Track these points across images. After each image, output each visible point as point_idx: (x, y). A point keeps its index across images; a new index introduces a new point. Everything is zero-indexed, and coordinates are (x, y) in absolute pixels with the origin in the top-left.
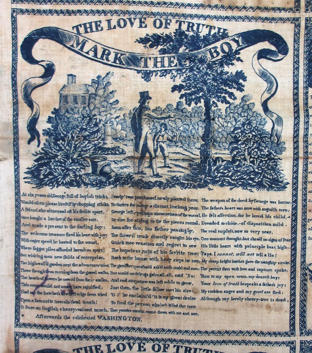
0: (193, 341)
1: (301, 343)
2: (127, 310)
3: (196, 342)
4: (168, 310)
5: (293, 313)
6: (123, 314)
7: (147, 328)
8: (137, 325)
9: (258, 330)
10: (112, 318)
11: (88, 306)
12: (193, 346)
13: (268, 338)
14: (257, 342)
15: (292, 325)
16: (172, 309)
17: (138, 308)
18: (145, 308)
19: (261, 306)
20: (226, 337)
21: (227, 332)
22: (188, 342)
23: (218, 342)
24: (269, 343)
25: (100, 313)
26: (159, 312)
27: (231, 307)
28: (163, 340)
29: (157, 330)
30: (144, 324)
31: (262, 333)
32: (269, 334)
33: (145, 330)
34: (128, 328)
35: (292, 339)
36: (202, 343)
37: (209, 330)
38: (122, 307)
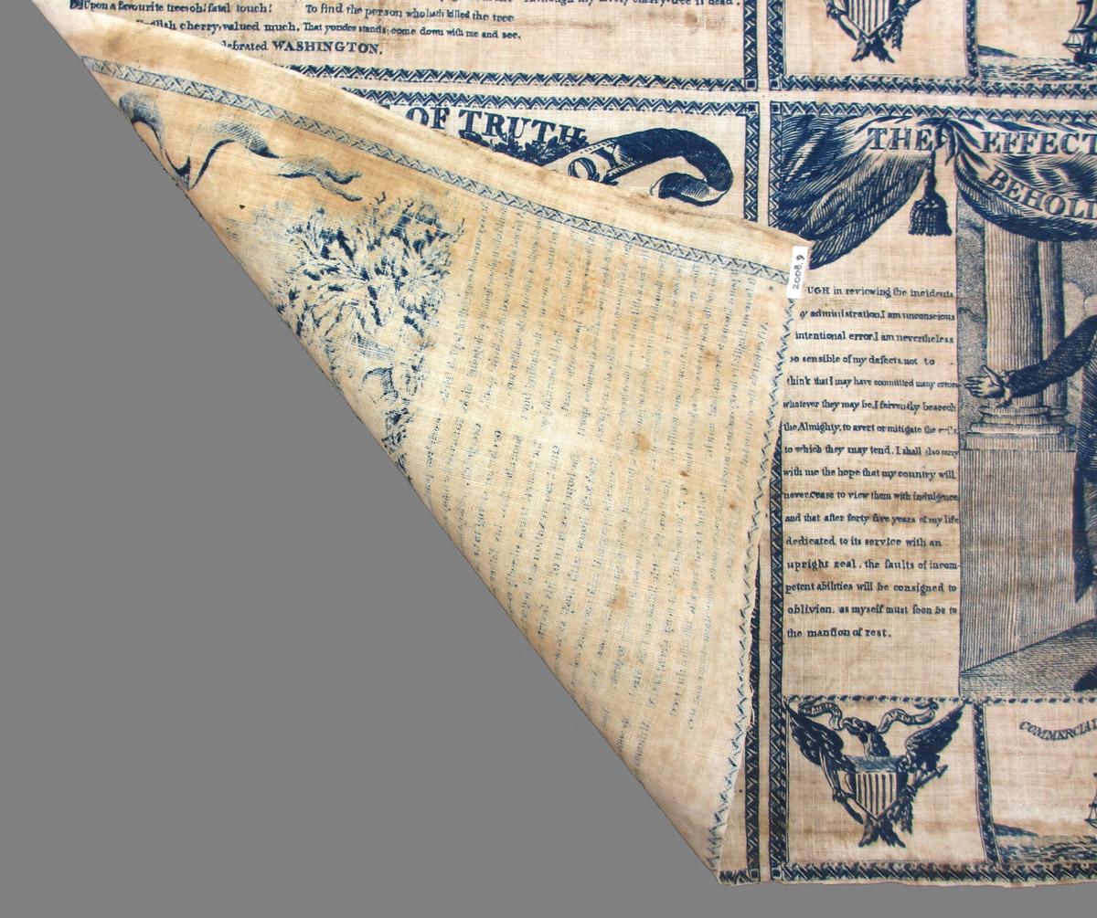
0: (508, 100)
1: (774, 107)
2: (346, 28)
3: (515, 103)
4: (445, 25)
5: (751, 32)
6: (335, 36)
7: (394, 68)
8: (369, 61)
9: (669, 75)
10: (310, 46)
11: (250, 18)
12: (507, 111)
13: (690, 95)
14: (665, 103)
15: (751, 64)
16: (455, 24)
17: (372, 22)
18: (390, 22)
19: (674, 17)
20: (588, 91)
21: (590, 77)
22: (496, 101)
23: (568, 102)
24: (695, 106)
25: (277, 35)
26: (424, 32)
27: (600, 19)
28: (434, 97)
29: (420, 74)
30: (387, 59)
31: (677, 82)
32: (695, 83)
33: (389, 73)
34: (347, 69)
35: (750, 96)
36: (530, 103)
37: (547, 72)
38: (334, 19)
